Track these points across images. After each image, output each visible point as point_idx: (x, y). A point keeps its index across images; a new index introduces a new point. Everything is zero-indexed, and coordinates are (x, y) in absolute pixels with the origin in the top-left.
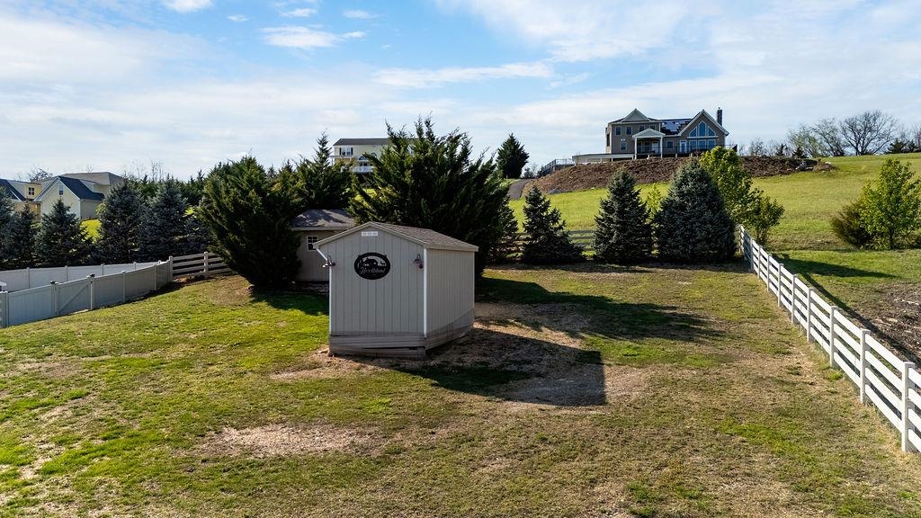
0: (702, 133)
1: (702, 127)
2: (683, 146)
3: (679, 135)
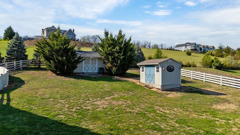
0: (70, 35)
1: (70, 33)
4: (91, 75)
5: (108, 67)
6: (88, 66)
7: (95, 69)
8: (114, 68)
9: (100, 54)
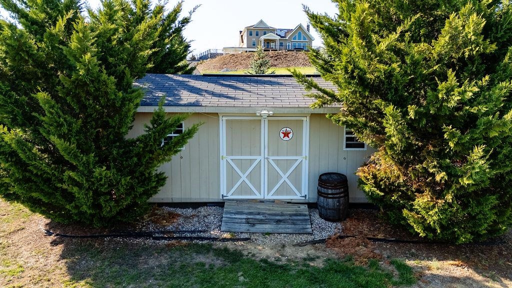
0: (300, 39)
1: (300, 34)
2: (289, 46)
3: (287, 38)
4: (261, 222)
5: (377, 185)
6: (252, 161)
7: (296, 178)
8: (422, 201)
9: (314, 91)
